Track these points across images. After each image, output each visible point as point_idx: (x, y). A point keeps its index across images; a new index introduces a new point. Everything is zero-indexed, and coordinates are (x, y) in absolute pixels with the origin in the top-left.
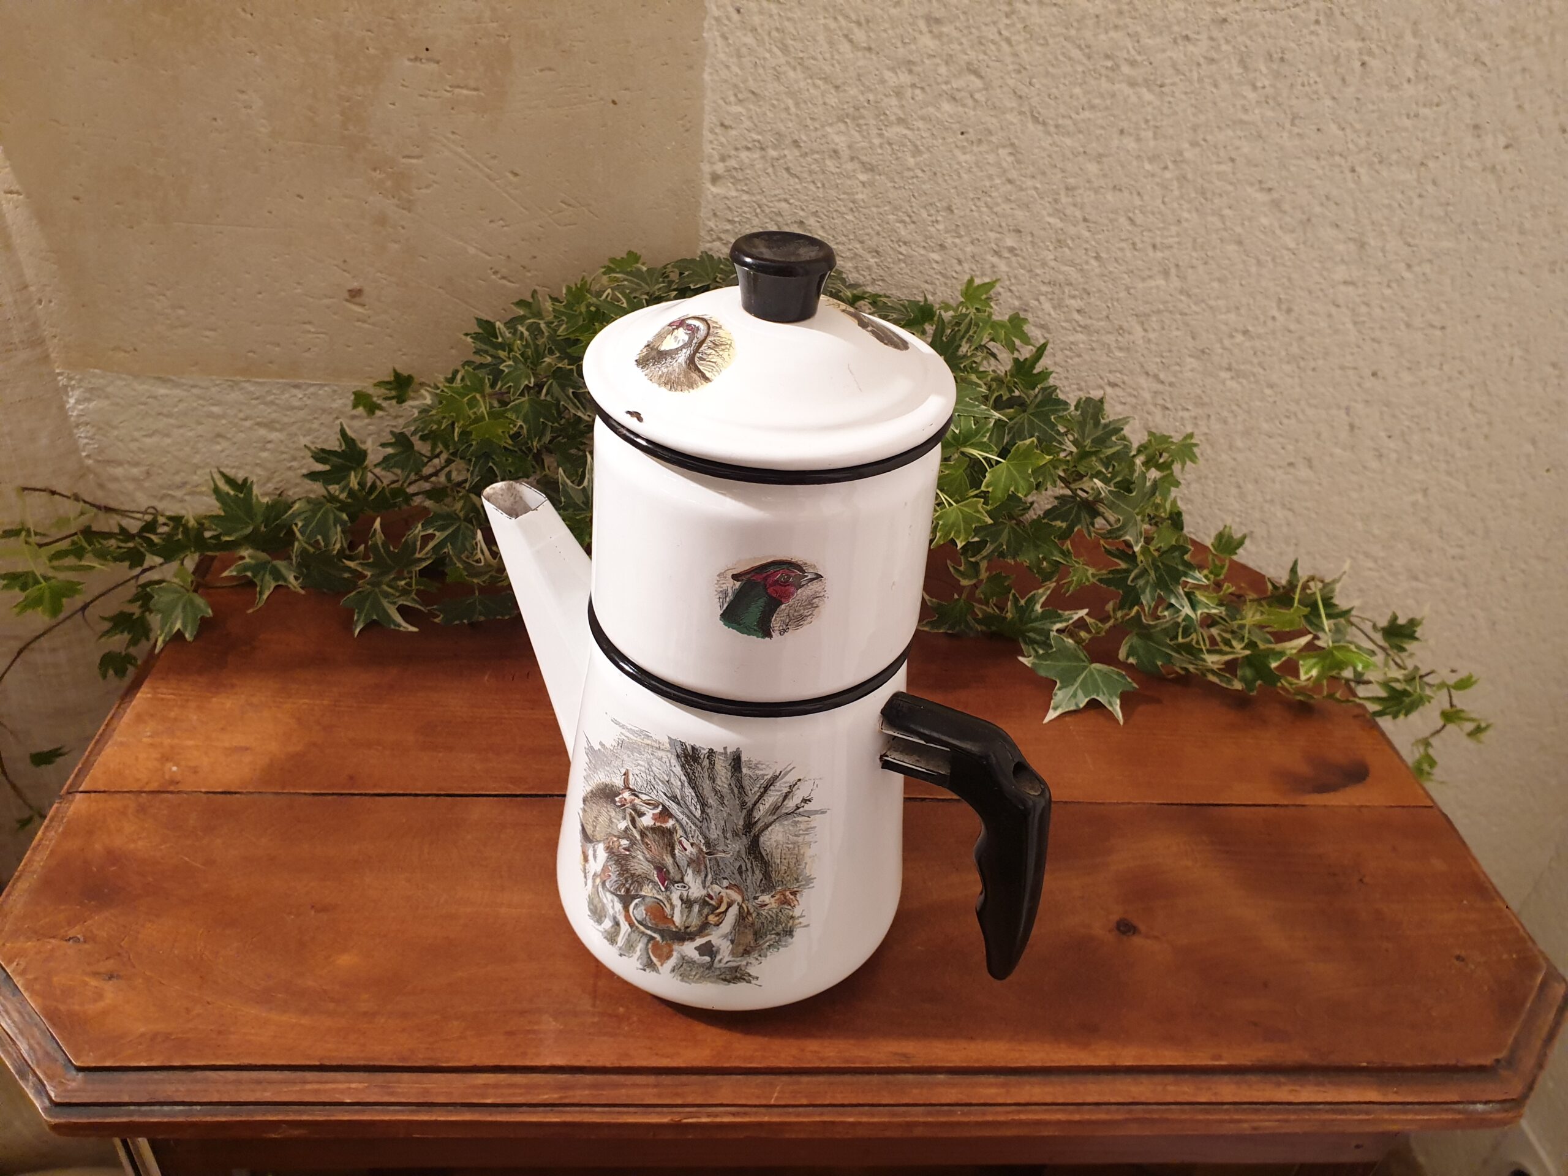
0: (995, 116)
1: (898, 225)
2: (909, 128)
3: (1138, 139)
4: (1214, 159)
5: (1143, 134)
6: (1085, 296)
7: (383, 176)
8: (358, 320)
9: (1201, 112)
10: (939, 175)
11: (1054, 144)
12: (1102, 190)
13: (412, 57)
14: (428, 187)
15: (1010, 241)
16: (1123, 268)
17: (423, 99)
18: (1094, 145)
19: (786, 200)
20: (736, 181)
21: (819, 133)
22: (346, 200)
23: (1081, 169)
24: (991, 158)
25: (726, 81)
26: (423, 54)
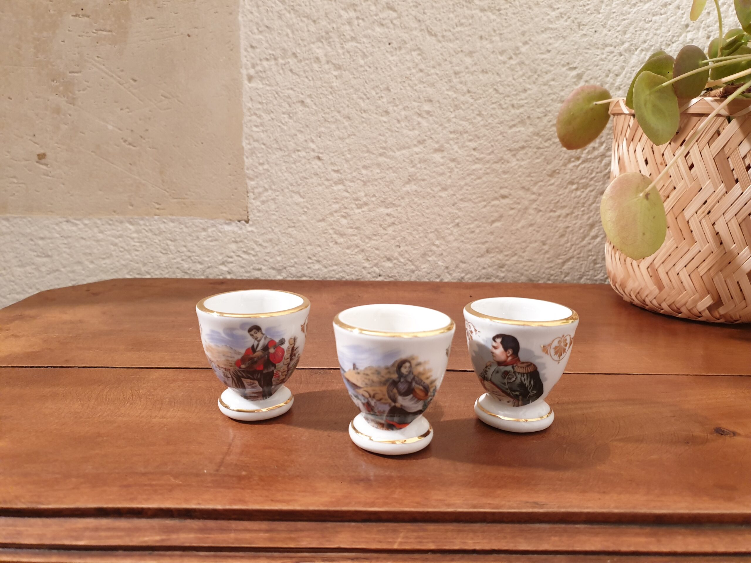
0: (407, 33)
1: (359, 100)
2: (358, 43)
3: (492, 42)
4: (538, 51)
5: (494, 39)
6: (476, 139)
7: (58, 84)
8: (44, 175)
9: (525, 24)
10: (379, 69)
11: (442, 47)
12: (475, 73)
13: (74, 14)
14: (84, 90)
15: (427, 107)
16: (497, 121)
17: (81, 38)
18: (466, 46)
19: (292, 89)
20: (262, 79)
21: (307, 48)
22: (36, 99)
23: (461, 61)
24: (408, 57)
25: (251, 21)
26: (80, 12)
